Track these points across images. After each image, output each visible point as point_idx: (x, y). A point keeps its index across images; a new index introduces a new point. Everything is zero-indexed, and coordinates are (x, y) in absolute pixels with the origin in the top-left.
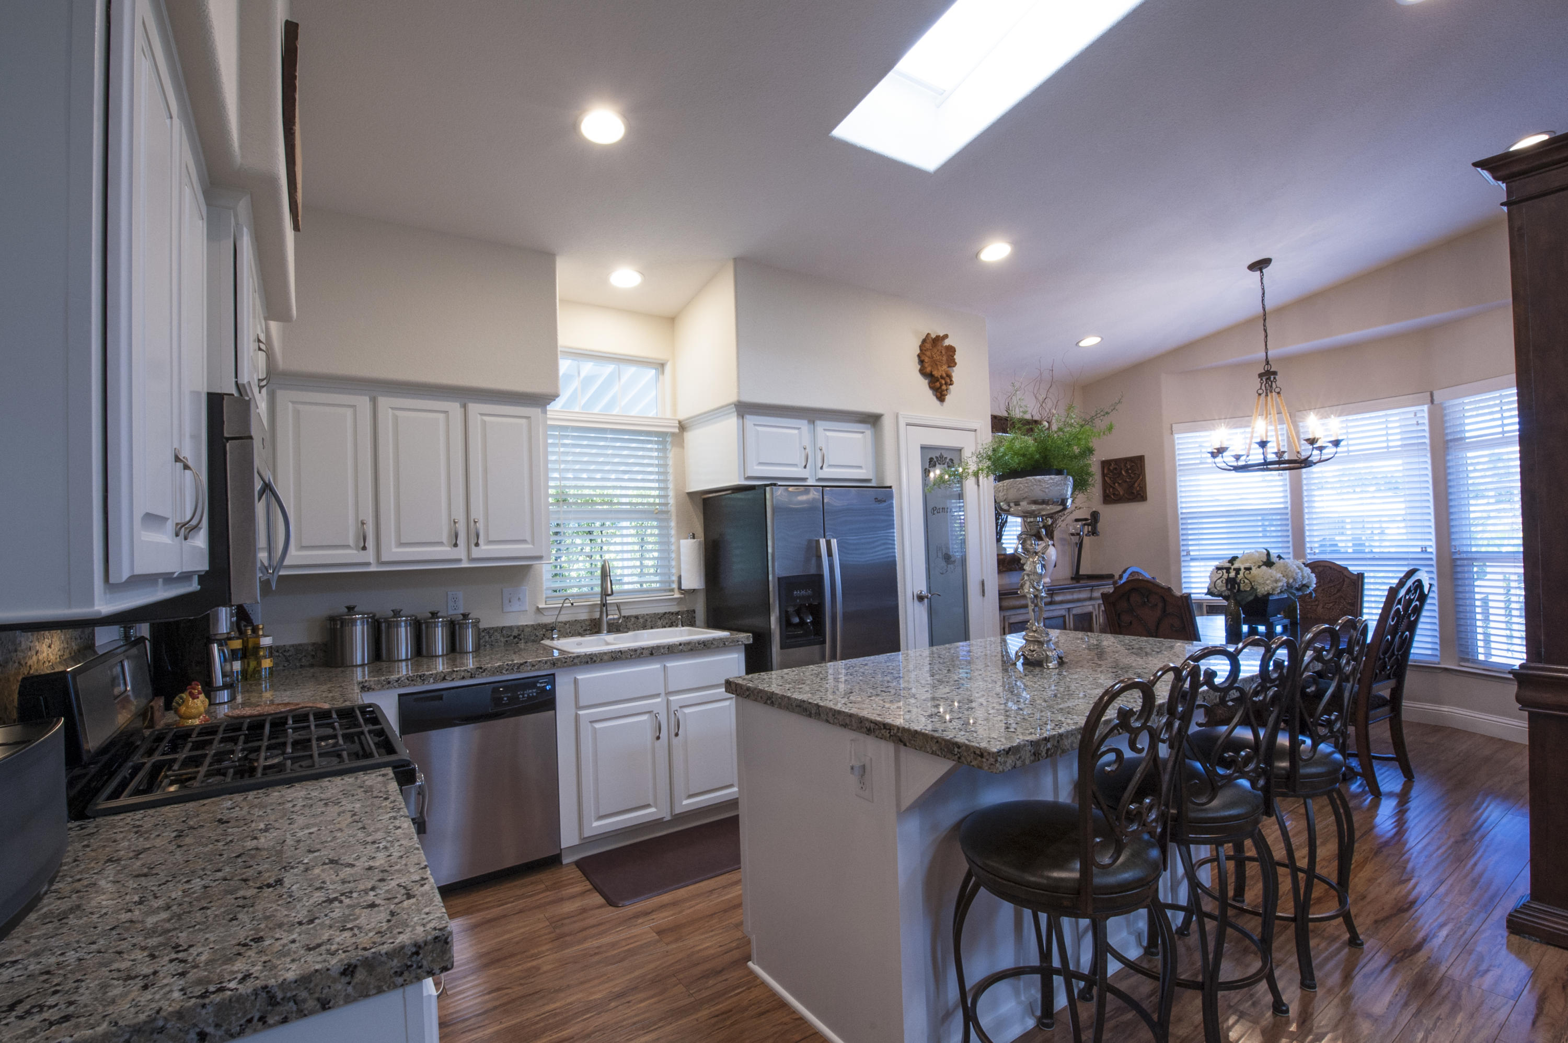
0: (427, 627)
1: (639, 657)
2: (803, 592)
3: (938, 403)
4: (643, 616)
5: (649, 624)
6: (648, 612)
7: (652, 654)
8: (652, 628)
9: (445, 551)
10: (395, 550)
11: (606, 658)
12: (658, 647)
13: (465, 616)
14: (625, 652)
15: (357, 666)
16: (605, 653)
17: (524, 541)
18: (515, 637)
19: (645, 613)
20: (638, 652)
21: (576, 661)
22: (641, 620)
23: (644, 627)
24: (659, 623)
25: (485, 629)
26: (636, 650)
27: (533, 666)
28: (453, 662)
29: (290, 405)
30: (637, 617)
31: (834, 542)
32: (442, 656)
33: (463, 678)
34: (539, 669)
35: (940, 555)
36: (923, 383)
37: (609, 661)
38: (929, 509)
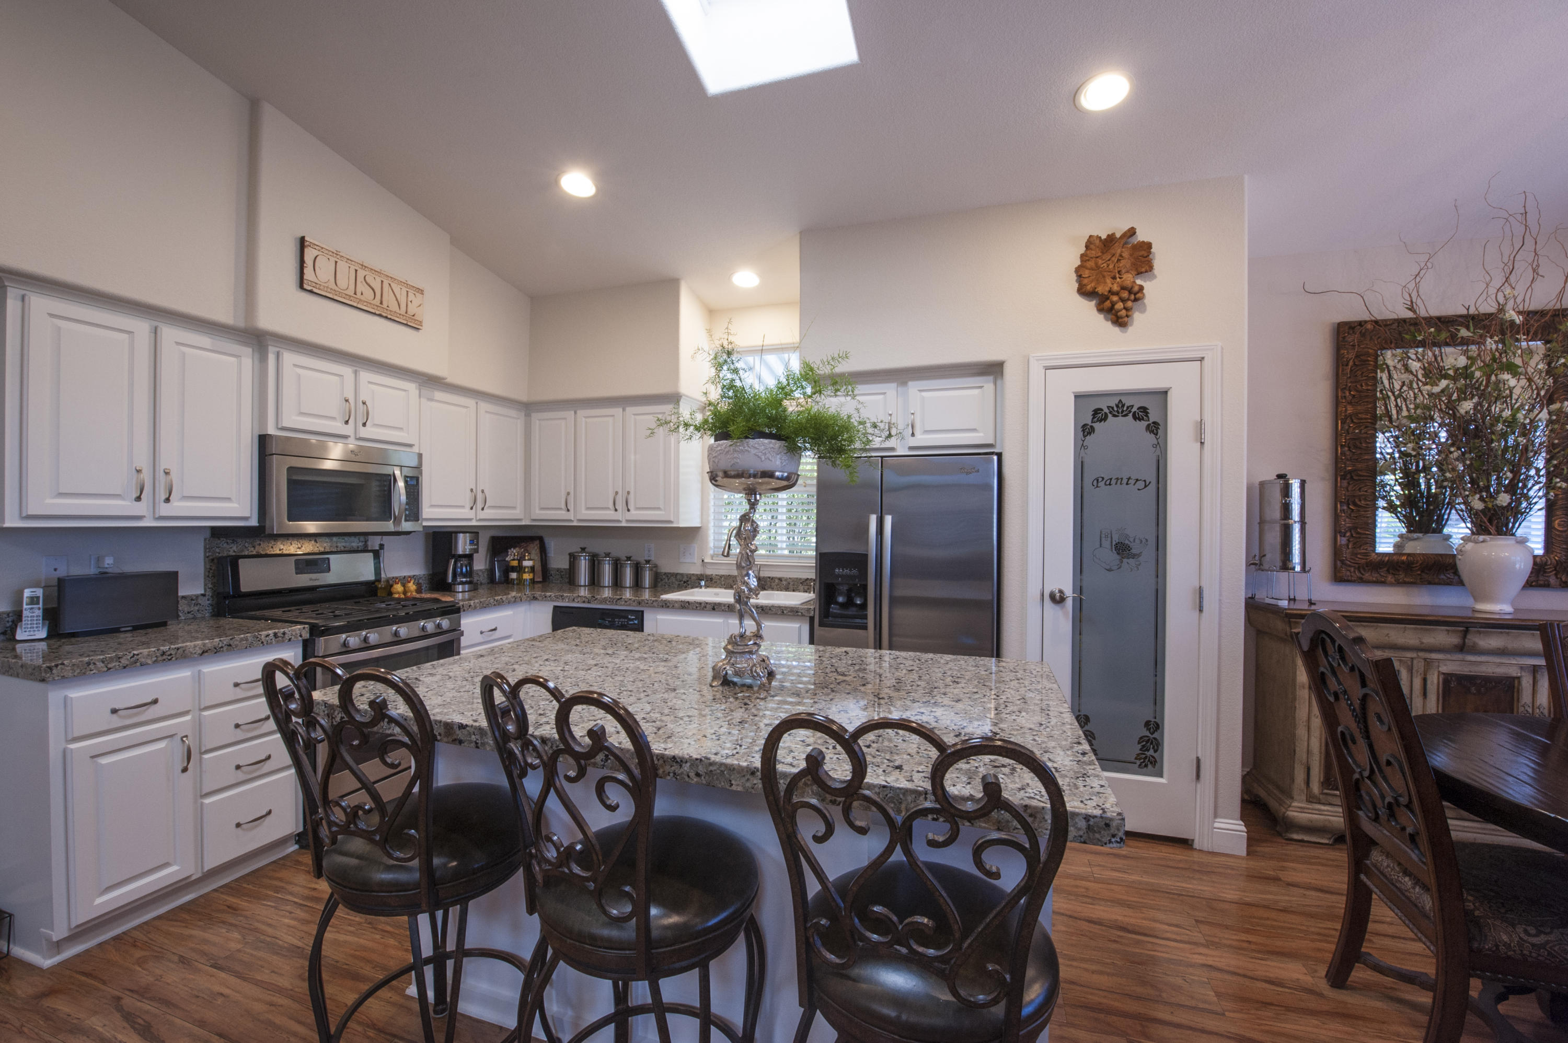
0: (621, 567)
1: (703, 609)
2: (847, 571)
3: (1116, 330)
4: (786, 580)
5: (791, 586)
6: (791, 577)
7: (714, 609)
8: (794, 591)
9: (609, 514)
10: (584, 512)
11: (676, 605)
12: (719, 604)
13: (648, 562)
14: (692, 603)
15: (581, 586)
16: (676, 602)
17: (659, 509)
18: (685, 582)
19: (788, 577)
20: (703, 605)
21: (654, 604)
22: (784, 583)
23: (787, 589)
24: (801, 587)
25: (665, 574)
26: (700, 604)
27: (626, 602)
28: (615, 593)
29: (538, 421)
30: (780, 579)
31: (888, 520)
32: (630, 587)
33: (584, 602)
34: (629, 605)
35: (1106, 543)
36: (1089, 306)
37: (679, 608)
38: (1088, 480)
